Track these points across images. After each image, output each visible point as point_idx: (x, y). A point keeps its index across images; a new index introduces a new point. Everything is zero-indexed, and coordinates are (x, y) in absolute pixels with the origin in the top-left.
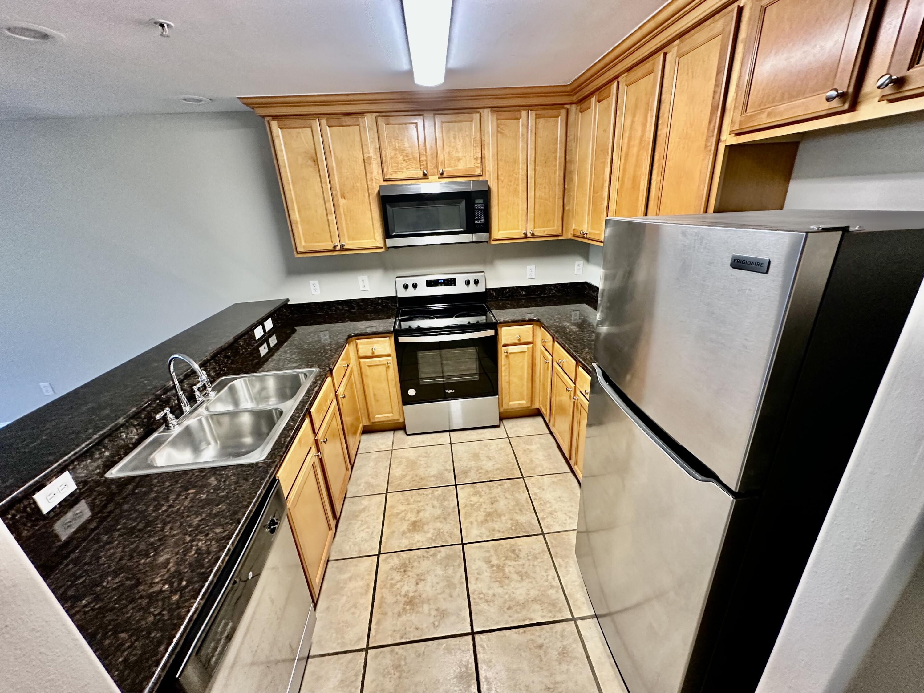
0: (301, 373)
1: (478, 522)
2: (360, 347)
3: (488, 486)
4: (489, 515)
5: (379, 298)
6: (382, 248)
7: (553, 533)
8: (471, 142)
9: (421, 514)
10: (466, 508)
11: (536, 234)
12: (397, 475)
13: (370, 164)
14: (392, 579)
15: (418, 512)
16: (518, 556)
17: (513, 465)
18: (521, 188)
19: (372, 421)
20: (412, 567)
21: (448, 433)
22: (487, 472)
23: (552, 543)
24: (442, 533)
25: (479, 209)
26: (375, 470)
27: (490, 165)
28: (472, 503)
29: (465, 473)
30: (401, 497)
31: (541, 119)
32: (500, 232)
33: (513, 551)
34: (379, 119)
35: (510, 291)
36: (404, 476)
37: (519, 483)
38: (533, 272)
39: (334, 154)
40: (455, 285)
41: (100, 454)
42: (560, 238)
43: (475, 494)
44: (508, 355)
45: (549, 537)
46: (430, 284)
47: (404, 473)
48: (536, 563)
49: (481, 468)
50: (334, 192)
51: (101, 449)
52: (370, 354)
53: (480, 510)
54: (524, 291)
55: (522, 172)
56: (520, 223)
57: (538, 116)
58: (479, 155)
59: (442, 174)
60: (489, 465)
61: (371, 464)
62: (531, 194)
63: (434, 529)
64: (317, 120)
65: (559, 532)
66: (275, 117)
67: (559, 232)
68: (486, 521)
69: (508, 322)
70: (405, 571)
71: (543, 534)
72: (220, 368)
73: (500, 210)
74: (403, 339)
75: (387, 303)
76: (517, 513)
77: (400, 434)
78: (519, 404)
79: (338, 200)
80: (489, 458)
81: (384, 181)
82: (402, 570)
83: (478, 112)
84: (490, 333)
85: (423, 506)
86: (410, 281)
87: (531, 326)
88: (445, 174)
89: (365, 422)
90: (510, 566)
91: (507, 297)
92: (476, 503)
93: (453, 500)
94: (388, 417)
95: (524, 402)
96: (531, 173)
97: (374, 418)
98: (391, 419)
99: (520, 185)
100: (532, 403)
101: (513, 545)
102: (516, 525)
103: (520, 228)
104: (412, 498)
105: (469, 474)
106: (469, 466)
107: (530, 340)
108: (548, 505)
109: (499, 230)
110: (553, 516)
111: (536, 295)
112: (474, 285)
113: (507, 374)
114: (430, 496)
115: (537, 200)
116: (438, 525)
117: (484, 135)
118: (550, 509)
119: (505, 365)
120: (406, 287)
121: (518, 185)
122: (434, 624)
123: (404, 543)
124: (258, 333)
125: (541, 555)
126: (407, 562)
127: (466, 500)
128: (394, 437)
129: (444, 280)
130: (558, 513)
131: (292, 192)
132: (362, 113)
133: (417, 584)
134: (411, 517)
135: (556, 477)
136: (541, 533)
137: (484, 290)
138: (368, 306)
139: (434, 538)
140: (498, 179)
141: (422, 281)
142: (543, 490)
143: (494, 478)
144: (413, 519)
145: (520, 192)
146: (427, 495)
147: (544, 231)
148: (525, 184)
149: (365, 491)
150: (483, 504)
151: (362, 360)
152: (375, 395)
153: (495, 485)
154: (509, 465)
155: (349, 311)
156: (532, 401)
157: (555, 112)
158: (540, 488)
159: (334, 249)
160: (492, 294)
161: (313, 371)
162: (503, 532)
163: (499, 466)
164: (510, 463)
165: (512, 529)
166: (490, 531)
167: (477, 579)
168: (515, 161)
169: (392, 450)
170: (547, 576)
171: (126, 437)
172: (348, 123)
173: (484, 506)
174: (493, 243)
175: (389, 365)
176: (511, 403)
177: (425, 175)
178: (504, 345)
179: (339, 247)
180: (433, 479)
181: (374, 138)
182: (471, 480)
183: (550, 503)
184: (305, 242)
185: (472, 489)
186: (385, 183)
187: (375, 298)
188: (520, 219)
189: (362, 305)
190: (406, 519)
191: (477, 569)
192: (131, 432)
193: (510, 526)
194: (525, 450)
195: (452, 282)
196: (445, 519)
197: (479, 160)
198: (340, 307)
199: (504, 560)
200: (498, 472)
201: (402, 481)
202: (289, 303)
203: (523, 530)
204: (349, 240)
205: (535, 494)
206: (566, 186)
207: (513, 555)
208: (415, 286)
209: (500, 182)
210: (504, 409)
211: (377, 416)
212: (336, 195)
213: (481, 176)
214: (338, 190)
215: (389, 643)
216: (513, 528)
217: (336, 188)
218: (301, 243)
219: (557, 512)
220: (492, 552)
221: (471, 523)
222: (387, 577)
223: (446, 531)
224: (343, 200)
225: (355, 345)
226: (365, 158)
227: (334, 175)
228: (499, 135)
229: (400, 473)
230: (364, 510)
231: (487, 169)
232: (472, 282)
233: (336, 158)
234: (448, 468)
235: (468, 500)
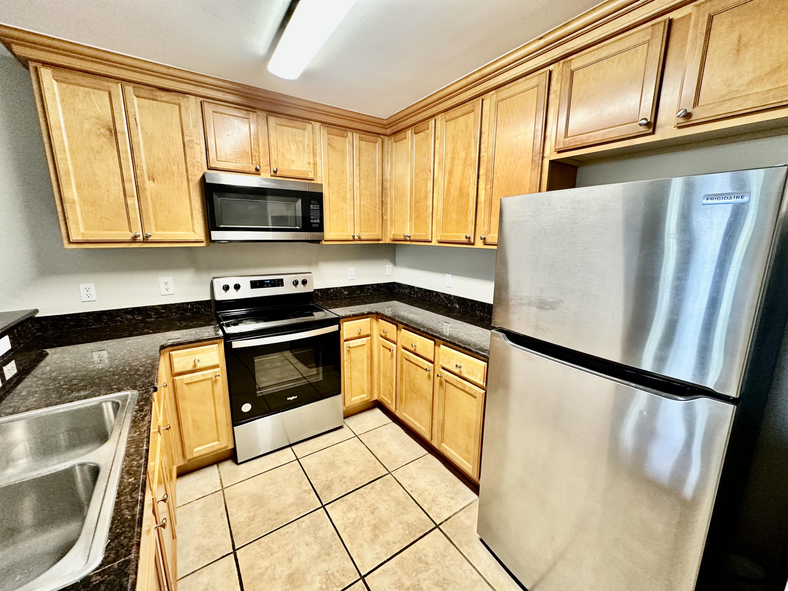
0: (106, 401)
2: (176, 361)
4: (375, 527)
5: (188, 303)
6: (203, 242)
7: (446, 520)
8: (304, 148)
9: (295, 561)
10: (348, 530)
11: (362, 237)
12: (242, 520)
13: (191, 148)
15: (290, 560)
16: (427, 563)
17: (375, 463)
18: (349, 196)
19: (188, 458)
21: (289, 449)
22: (352, 479)
23: (450, 532)
24: (332, 574)
25: (315, 209)
26: (205, 525)
27: (322, 172)
28: (351, 521)
29: (328, 487)
30: (259, 549)
31: (364, 142)
32: (331, 233)
33: (420, 560)
34: (206, 105)
35: (334, 291)
36: (252, 519)
37: (388, 480)
38: (353, 274)
39: (142, 128)
40: (283, 285)
42: (381, 242)
43: (349, 510)
44: (349, 350)
45: (444, 526)
46: (254, 285)
47: (252, 514)
48: (447, 563)
49: (344, 477)
50: (138, 172)
52: (190, 368)
53: (363, 527)
54: (346, 291)
55: (349, 182)
56: (349, 226)
57: (361, 139)
58: (312, 161)
59: (275, 172)
60: (350, 471)
61: (198, 517)
62: (357, 202)
63: (319, 575)
64: (120, 85)
65: (450, 518)
66: (45, 64)
67: (380, 237)
68: (376, 536)
69: (350, 316)
71: (437, 526)
73: (331, 213)
74: (237, 344)
75: (199, 308)
76: (402, 513)
77: (228, 466)
78: (361, 399)
79: (144, 182)
80: (347, 463)
81: (208, 169)
83: (311, 124)
84: (334, 328)
85: (293, 548)
86: (231, 282)
87: (369, 319)
88: (278, 173)
89: (180, 462)
90: (425, 579)
91: (332, 297)
92: (355, 519)
93: (327, 526)
94: (213, 447)
95: (365, 395)
96: (356, 184)
97: (192, 452)
98: (216, 448)
99: (348, 194)
100: (371, 396)
101: (416, 552)
103: (349, 231)
104: (274, 544)
105: (333, 488)
106: (329, 478)
107: (368, 332)
108: (426, 493)
110: (436, 502)
111: (357, 294)
112: (303, 285)
113: (349, 369)
114: (297, 532)
115: (362, 208)
116: (323, 566)
117: (316, 145)
118: (430, 497)
119: (347, 360)
120: (226, 288)
121: (346, 193)
125: (448, 551)
127: (343, 519)
128: (219, 473)
129: (270, 280)
130: (439, 498)
134: (283, 571)
135: (419, 462)
136: (434, 526)
137: (313, 291)
138: (172, 313)
139: (324, 586)
140: (329, 185)
141: (245, 283)
142: (414, 479)
144: (287, 572)
145: (348, 199)
146: (293, 532)
147: (369, 235)
148: (352, 193)
151: (176, 378)
152: (194, 421)
153: (367, 491)
155: (143, 321)
156: (371, 392)
157: (373, 138)
158: (411, 478)
159: (134, 240)
161: (127, 395)
162: (399, 541)
163: (361, 468)
164: (370, 461)
166: (385, 547)
169: (223, 490)
170: (464, 572)
172: (164, 99)
174: (324, 243)
175: (215, 378)
176: (353, 399)
178: (346, 340)
179: (141, 238)
180: (292, 508)
182: (340, 494)
183: (427, 490)
184: (85, 228)
185: (343, 505)
186: (209, 171)
187: (183, 304)
188: (349, 223)
189: (163, 313)
190: (277, 577)
193: (403, 531)
194: (378, 445)
195: (279, 283)
196: (328, 554)
197: (312, 166)
198: (129, 317)
199: (416, 576)
200: (363, 475)
201: (252, 526)
202: (37, 316)
203: (418, 531)
204: (156, 230)
205: (410, 486)
206: (383, 200)
207: (422, 565)
208: (237, 287)
209: (331, 188)
210: (348, 407)
211: (196, 450)
212: (142, 176)
213: (314, 180)
214: (145, 170)
217: (142, 167)
218: (78, 228)
219: (437, 498)
220: (399, 571)
221: (361, 545)
223: (336, 569)
224: (152, 182)
225: (167, 360)
227: (140, 152)
228: (329, 147)
229: (245, 516)
231: (319, 174)
232: (300, 282)
233: (145, 134)
234: (307, 488)
235: (345, 519)
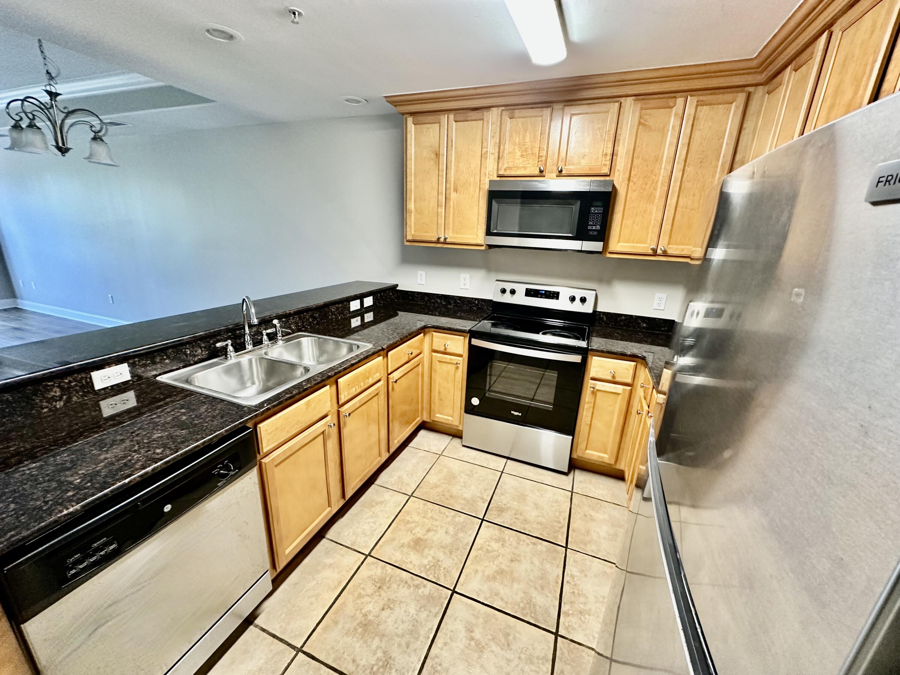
0: (355, 344)
1: (484, 575)
2: (435, 339)
3: (518, 538)
4: (501, 572)
5: (476, 299)
6: (483, 245)
7: (572, 641)
9: (431, 534)
10: (480, 552)
11: (670, 252)
12: (431, 482)
13: (486, 158)
14: (364, 589)
15: (429, 531)
16: (509, 645)
17: (561, 527)
18: (660, 192)
19: (433, 418)
20: (388, 588)
21: (505, 460)
22: (526, 521)
23: (562, 654)
24: (440, 566)
25: (596, 213)
26: (414, 468)
27: (621, 163)
28: (489, 548)
30: (421, 506)
31: (705, 107)
32: (620, 244)
33: (506, 635)
34: (504, 113)
35: (626, 320)
36: (436, 486)
37: (558, 552)
38: (663, 302)
39: (456, 148)
41: (161, 359)
43: (497, 540)
44: (594, 392)
45: (562, 642)
46: (530, 293)
47: (438, 483)
48: (527, 668)
49: (521, 514)
50: (448, 185)
51: (163, 356)
52: (442, 349)
54: (645, 323)
55: (663, 173)
56: (649, 236)
57: (700, 104)
58: (610, 151)
60: (532, 514)
61: (414, 461)
62: (672, 201)
63: (433, 558)
64: (446, 115)
65: (580, 644)
66: (412, 114)
68: (494, 578)
69: (602, 352)
70: (380, 588)
71: (556, 634)
72: (303, 324)
73: (625, 217)
74: (476, 342)
75: (483, 305)
76: (536, 588)
77: (455, 442)
78: (599, 456)
79: (450, 194)
80: (537, 506)
81: (498, 177)
82: (378, 585)
83: (617, 102)
84: (576, 358)
85: (437, 526)
86: (509, 287)
87: (633, 364)
88: (564, 172)
89: (425, 417)
90: (493, 652)
91: (621, 326)
92: (494, 551)
93: (470, 535)
94: (448, 420)
95: (606, 456)
96: (677, 174)
97: (435, 416)
98: (450, 422)
99: (659, 189)
100: (616, 462)
101: (509, 626)
102: (528, 603)
103: (649, 242)
104: (431, 512)
105: (504, 514)
106: (508, 505)
107: (629, 381)
108: (582, 600)
109: (619, 242)
110: (583, 618)
111: (662, 331)
112: (580, 304)
113: (590, 414)
114: (449, 519)
115: (680, 209)
116: (440, 555)
117: (621, 128)
118: (582, 606)
119: (588, 403)
120: (503, 291)
121: (655, 189)
122: (372, 668)
123: (396, 558)
124: (355, 305)
125: (540, 661)
126: (387, 579)
127: (485, 542)
128: (448, 443)
129: (546, 291)
130: (592, 617)
131: (413, 183)
132: (489, 108)
133: (383, 609)
134: (419, 532)
136: (554, 631)
137: (590, 311)
138: (464, 304)
139: (428, 567)
140: (629, 180)
141: (521, 289)
142: (586, 576)
143: (530, 531)
144: (419, 535)
145: (657, 197)
146: (447, 517)
147: (683, 250)
148: (666, 188)
149: (393, 484)
150: (501, 556)
151: (434, 354)
152: (439, 393)
153: (528, 541)
154: (556, 524)
155: (445, 306)
156: (616, 459)
157: (728, 97)
158: (582, 571)
159: (438, 241)
160: (602, 319)
161: (367, 346)
162: (507, 603)
163: (544, 520)
164: (559, 522)
165: (519, 606)
166: (491, 594)
167: (445, 644)
168: (657, 159)
169: (440, 455)
171: (190, 353)
172: (473, 118)
173: (500, 559)
174: (609, 255)
175: (458, 365)
176: (587, 451)
177: (541, 172)
178: (593, 379)
179: (442, 240)
180: (462, 502)
181: (495, 133)
182: (503, 522)
183: (586, 597)
184: (415, 231)
185: (497, 532)
186: (498, 179)
187: (473, 298)
188: (650, 231)
189: (458, 303)
190: (413, 532)
191: (452, 631)
192: (196, 351)
193: (519, 600)
194: (585, 515)
195: (555, 295)
196: (451, 553)
197: (609, 157)
198: (439, 301)
199: (489, 640)
200: (539, 527)
201: (432, 491)
202: (397, 289)
203: (533, 615)
204: (453, 234)
205: (572, 576)
207: (503, 640)
208: (513, 292)
209: (631, 184)
210: (578, 456)
211: (438, 415)
212: (450, 188)
213: (609, 176)
214: (452, 184)
215: (321, 659)
216: (522, 605)
217: (450, 181)
218: (411, 231)
219: (589, 615)
220: (481, 620)
221: (477, 571)
222: (361, 584)
223: (445, 566)
224: (455, 193)
225: (431, 338)
226: (483, 153)
227: (451, 169)
228: (641, 127)
229: (435, 481)
230: (382, 503)
231: (618, 167)
232: (578, 300)
233: (456, 152)
234: (485, 497)
235: (487, 543)
